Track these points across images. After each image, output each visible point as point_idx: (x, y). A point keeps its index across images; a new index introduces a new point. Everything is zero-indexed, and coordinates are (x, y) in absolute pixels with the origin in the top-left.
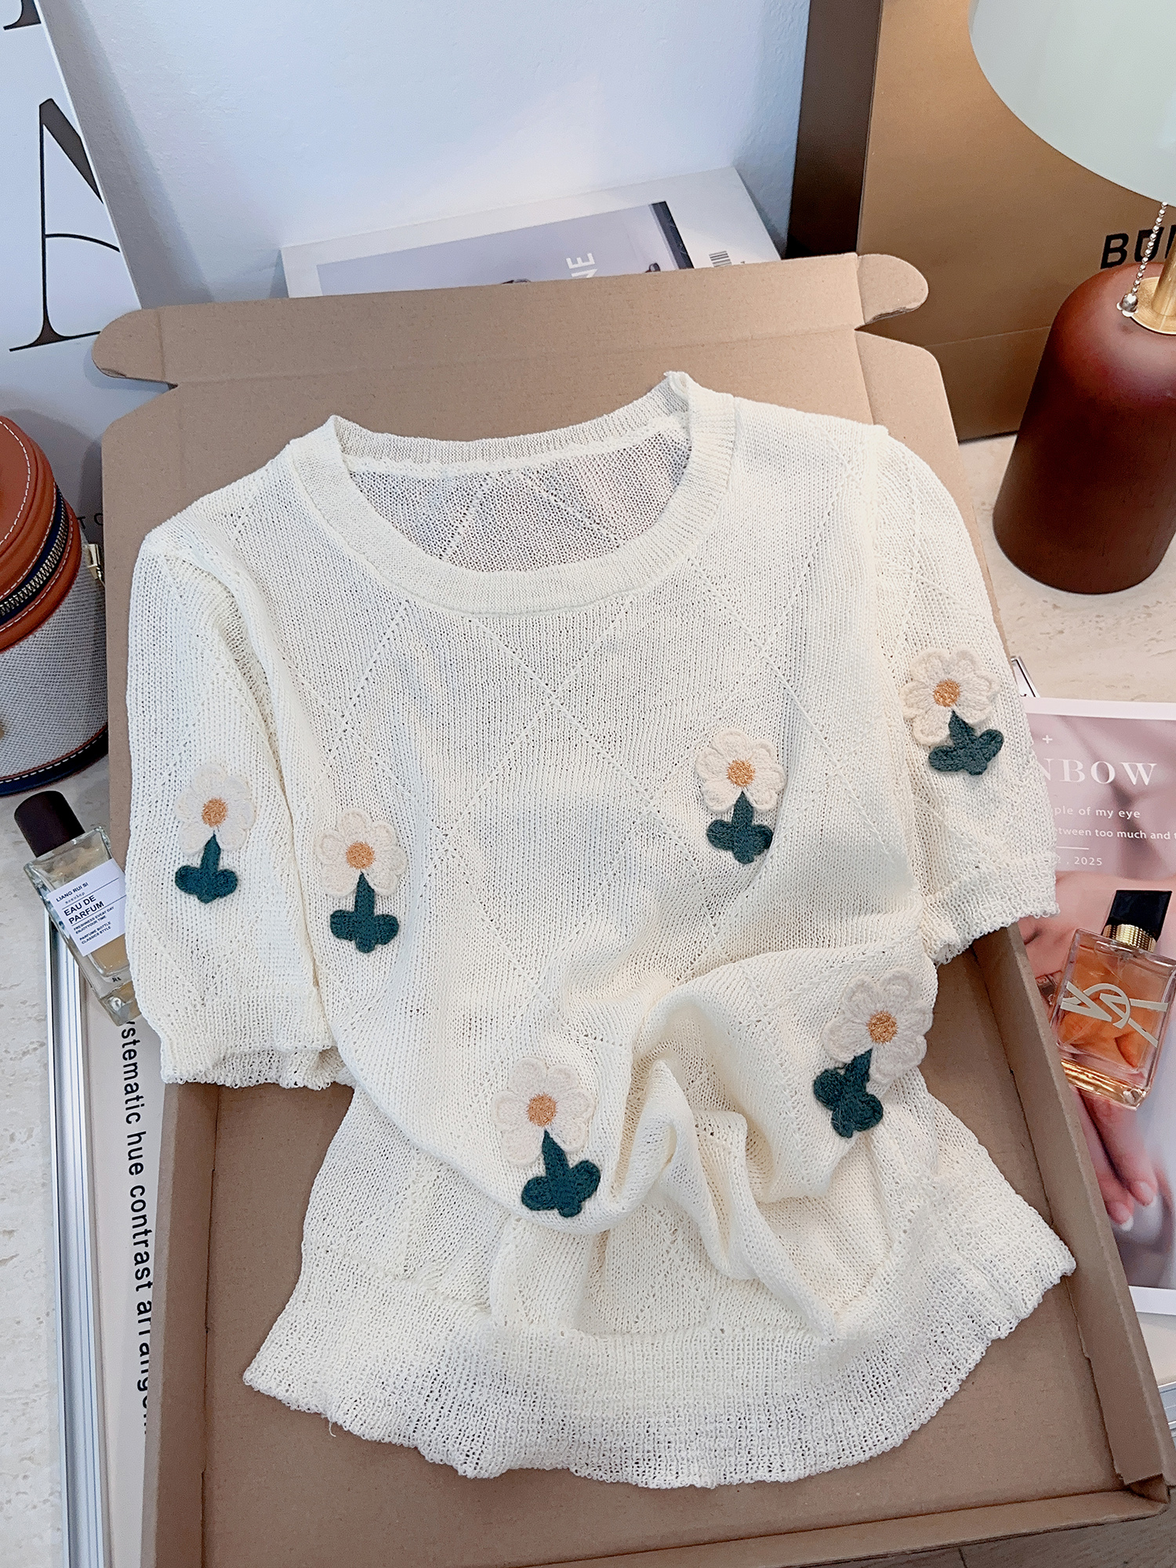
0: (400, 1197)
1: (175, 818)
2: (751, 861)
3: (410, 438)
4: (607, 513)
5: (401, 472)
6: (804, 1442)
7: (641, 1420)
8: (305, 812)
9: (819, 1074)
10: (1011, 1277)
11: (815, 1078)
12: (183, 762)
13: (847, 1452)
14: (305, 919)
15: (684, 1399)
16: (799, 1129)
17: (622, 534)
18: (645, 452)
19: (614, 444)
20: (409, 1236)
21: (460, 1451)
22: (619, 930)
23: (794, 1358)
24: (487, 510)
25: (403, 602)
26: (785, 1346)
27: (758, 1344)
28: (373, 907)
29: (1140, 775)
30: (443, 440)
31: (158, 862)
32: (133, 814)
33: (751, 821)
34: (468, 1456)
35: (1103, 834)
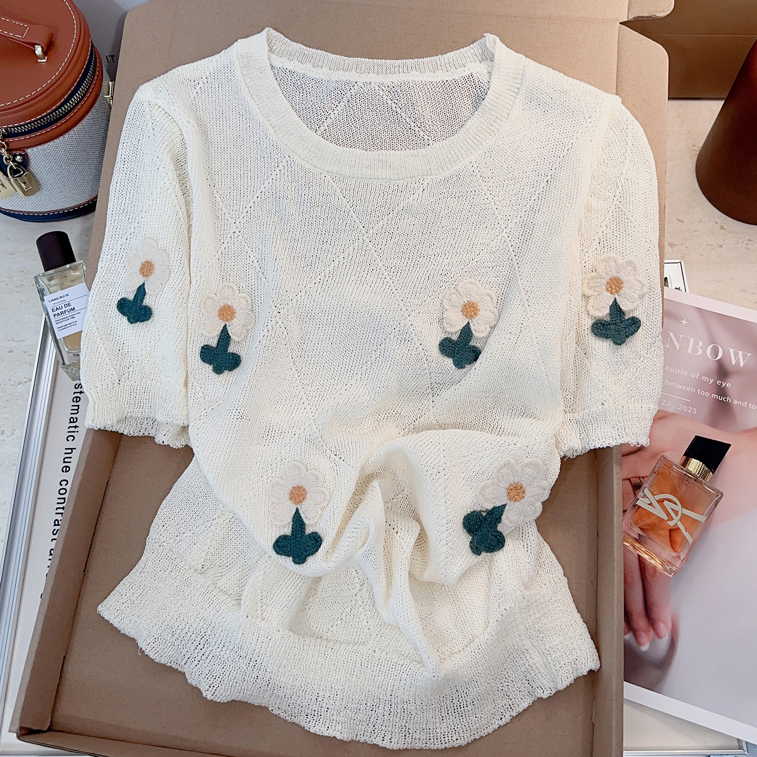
0: (209, 524)
1: (124, 267)
2: (463, 367)
3: (313, 50)
4: (426, 121)
5: (303, 71)
6: (407, 729)
7: (314, 692)
8: (199, 281)
9: (469, 513)
10: (558, 663)
11: (465, 515)
12: (135, 233)
13: (432, 741)
14: (186, 347)
15: (343, 686)
16: (447, 544)
17: (433, 137)
18: (460, 85)
19: (440, 76)
20: (209, 548)
21: (207, 683)
22: (370, 394)
23: (411, 680)
24: (351, 106)
25: (287, 157)
26: (408, 671)
27: (393, 665)
28: (228, 347)
29: (739, 359)
30: (334, 54)
31: (110, 291)
32: (101, 259)
33: (469, 342)
34: (210, 687)
35: (703, 393)
